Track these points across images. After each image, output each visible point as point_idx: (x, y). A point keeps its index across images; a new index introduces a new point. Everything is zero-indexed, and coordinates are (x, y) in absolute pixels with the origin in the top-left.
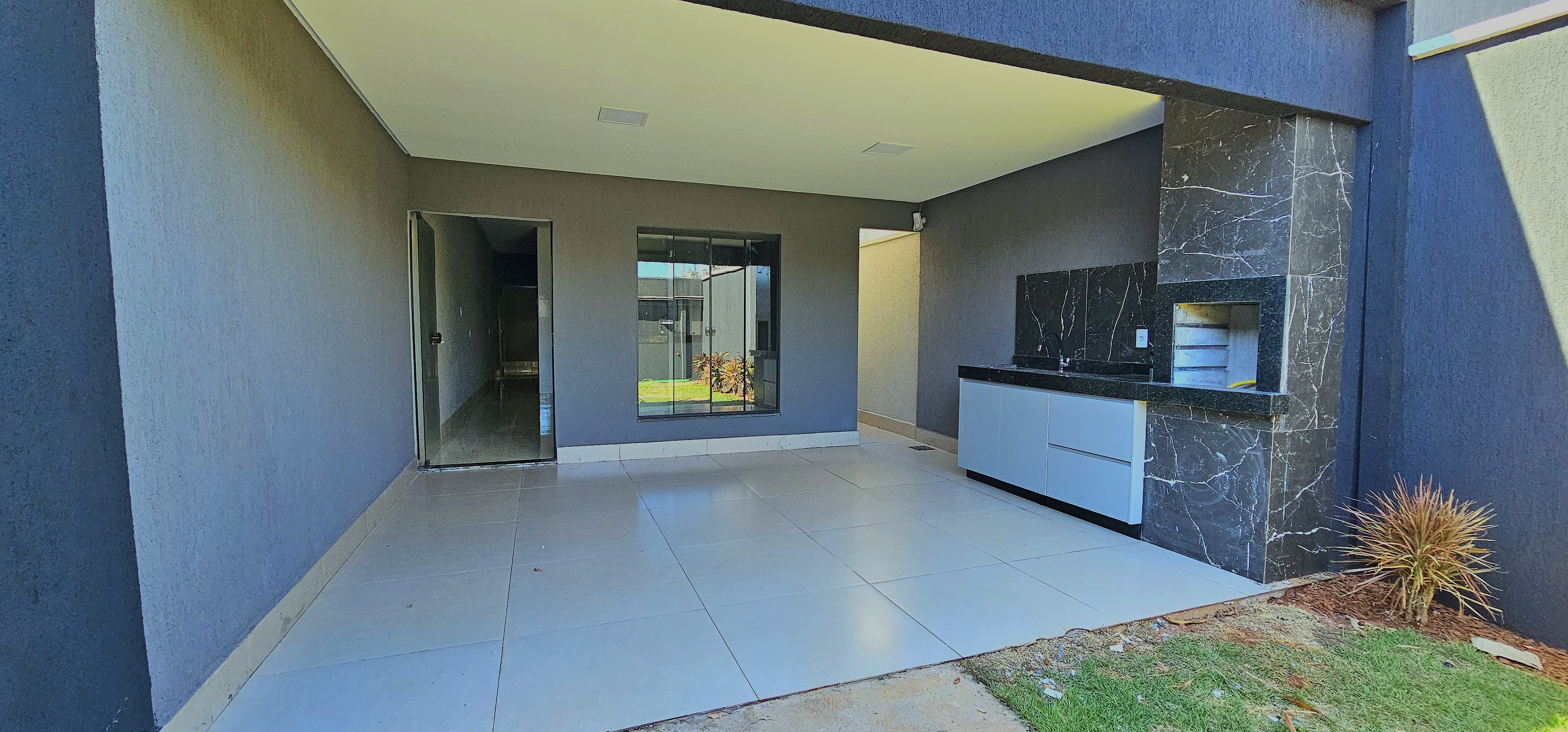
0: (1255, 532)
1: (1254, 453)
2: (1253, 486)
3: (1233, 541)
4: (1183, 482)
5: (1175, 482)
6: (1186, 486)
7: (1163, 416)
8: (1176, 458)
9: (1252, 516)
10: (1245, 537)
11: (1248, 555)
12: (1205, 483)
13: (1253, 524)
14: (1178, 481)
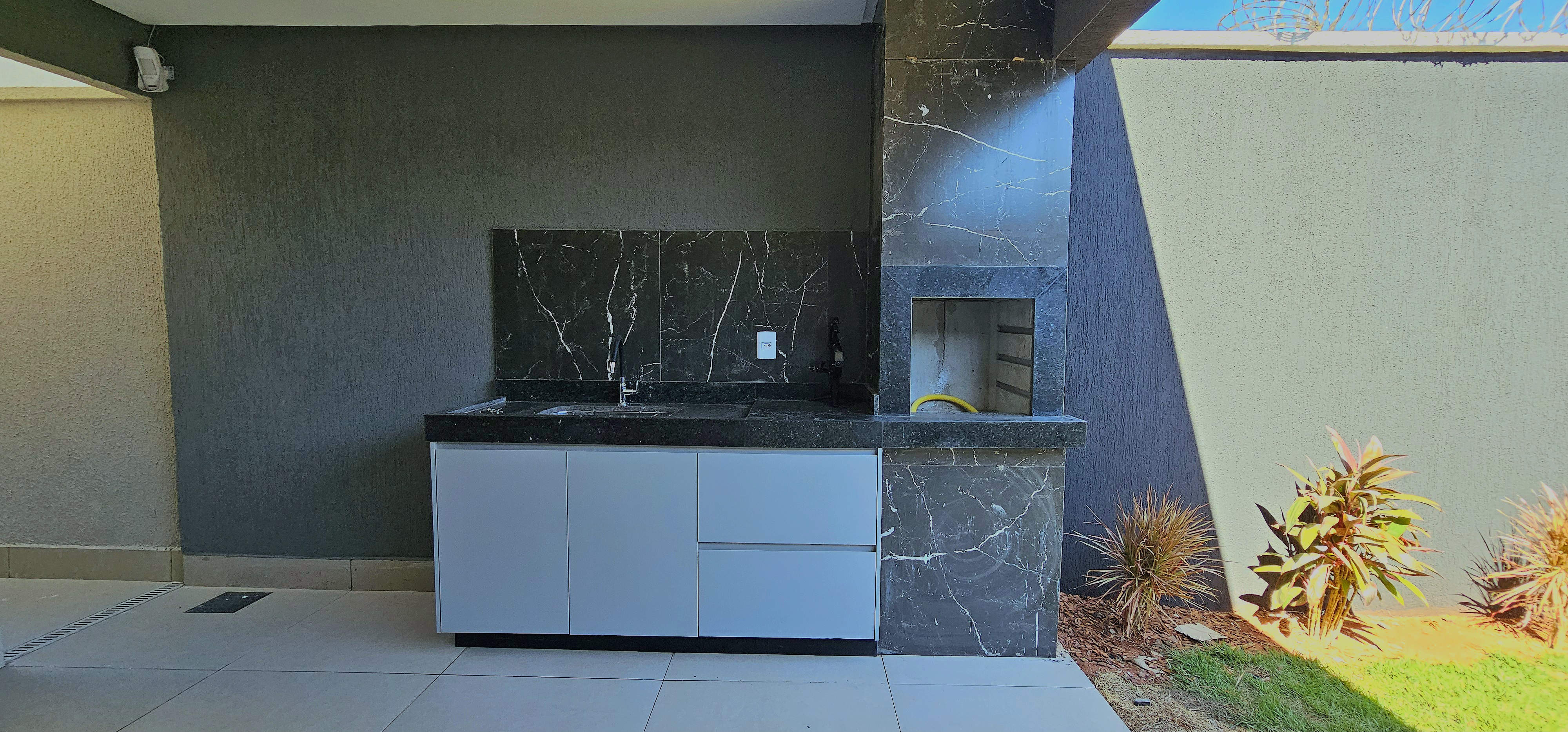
0: (1044, 597)
1: (1042, 497)
2: (1041, 539)
3: (1016, 616)
4: (942, 554)
5: (930, 557)
6: (947, 559)
7: (909, 466)
8: (931, 522)
9: (1040, 578)
10: (1033, 607)
11: (1037, 628)
12: (977, 549)
13: (1042, 587)
14: (936, 555)
